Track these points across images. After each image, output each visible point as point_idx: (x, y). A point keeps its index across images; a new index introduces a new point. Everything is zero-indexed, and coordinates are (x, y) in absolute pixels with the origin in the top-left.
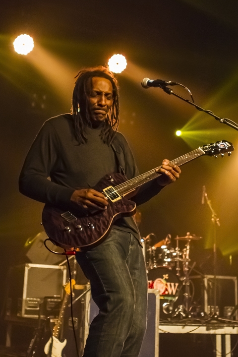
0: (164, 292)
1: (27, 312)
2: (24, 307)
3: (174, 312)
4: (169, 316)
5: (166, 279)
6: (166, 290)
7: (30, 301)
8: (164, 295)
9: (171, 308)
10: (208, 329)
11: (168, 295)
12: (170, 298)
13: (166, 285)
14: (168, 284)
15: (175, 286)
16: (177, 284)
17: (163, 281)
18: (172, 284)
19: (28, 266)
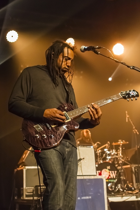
0: (108, 177)
1: (27, 196)
2: (25, 193)
3: (115, 189)
4: (113, 191)
5: (109, 169)
6: (110, 176)
7: (28, 189)
8: (108, 179)
9: (113, 187)
10: (137, 198)
11: (111, 179)
12: (112, 181)
13: (109, 173)
14: (111, 172)
15: (114, 173)
16: (116, 172)
17: (107, 170)
18: (113, 172)
19: (25, 168)
